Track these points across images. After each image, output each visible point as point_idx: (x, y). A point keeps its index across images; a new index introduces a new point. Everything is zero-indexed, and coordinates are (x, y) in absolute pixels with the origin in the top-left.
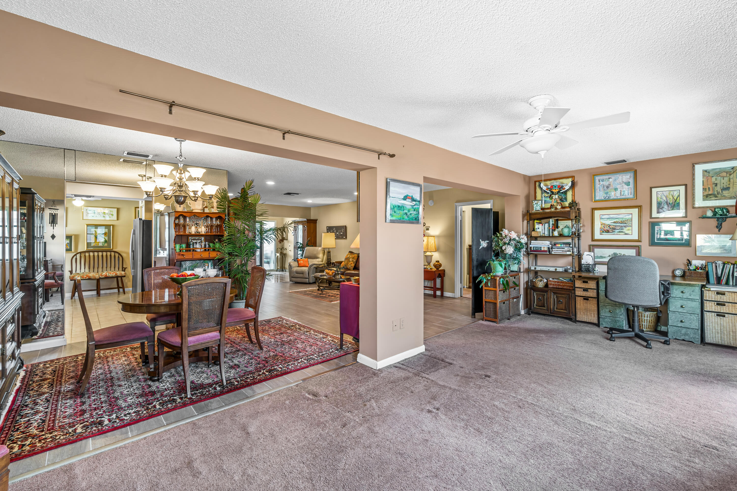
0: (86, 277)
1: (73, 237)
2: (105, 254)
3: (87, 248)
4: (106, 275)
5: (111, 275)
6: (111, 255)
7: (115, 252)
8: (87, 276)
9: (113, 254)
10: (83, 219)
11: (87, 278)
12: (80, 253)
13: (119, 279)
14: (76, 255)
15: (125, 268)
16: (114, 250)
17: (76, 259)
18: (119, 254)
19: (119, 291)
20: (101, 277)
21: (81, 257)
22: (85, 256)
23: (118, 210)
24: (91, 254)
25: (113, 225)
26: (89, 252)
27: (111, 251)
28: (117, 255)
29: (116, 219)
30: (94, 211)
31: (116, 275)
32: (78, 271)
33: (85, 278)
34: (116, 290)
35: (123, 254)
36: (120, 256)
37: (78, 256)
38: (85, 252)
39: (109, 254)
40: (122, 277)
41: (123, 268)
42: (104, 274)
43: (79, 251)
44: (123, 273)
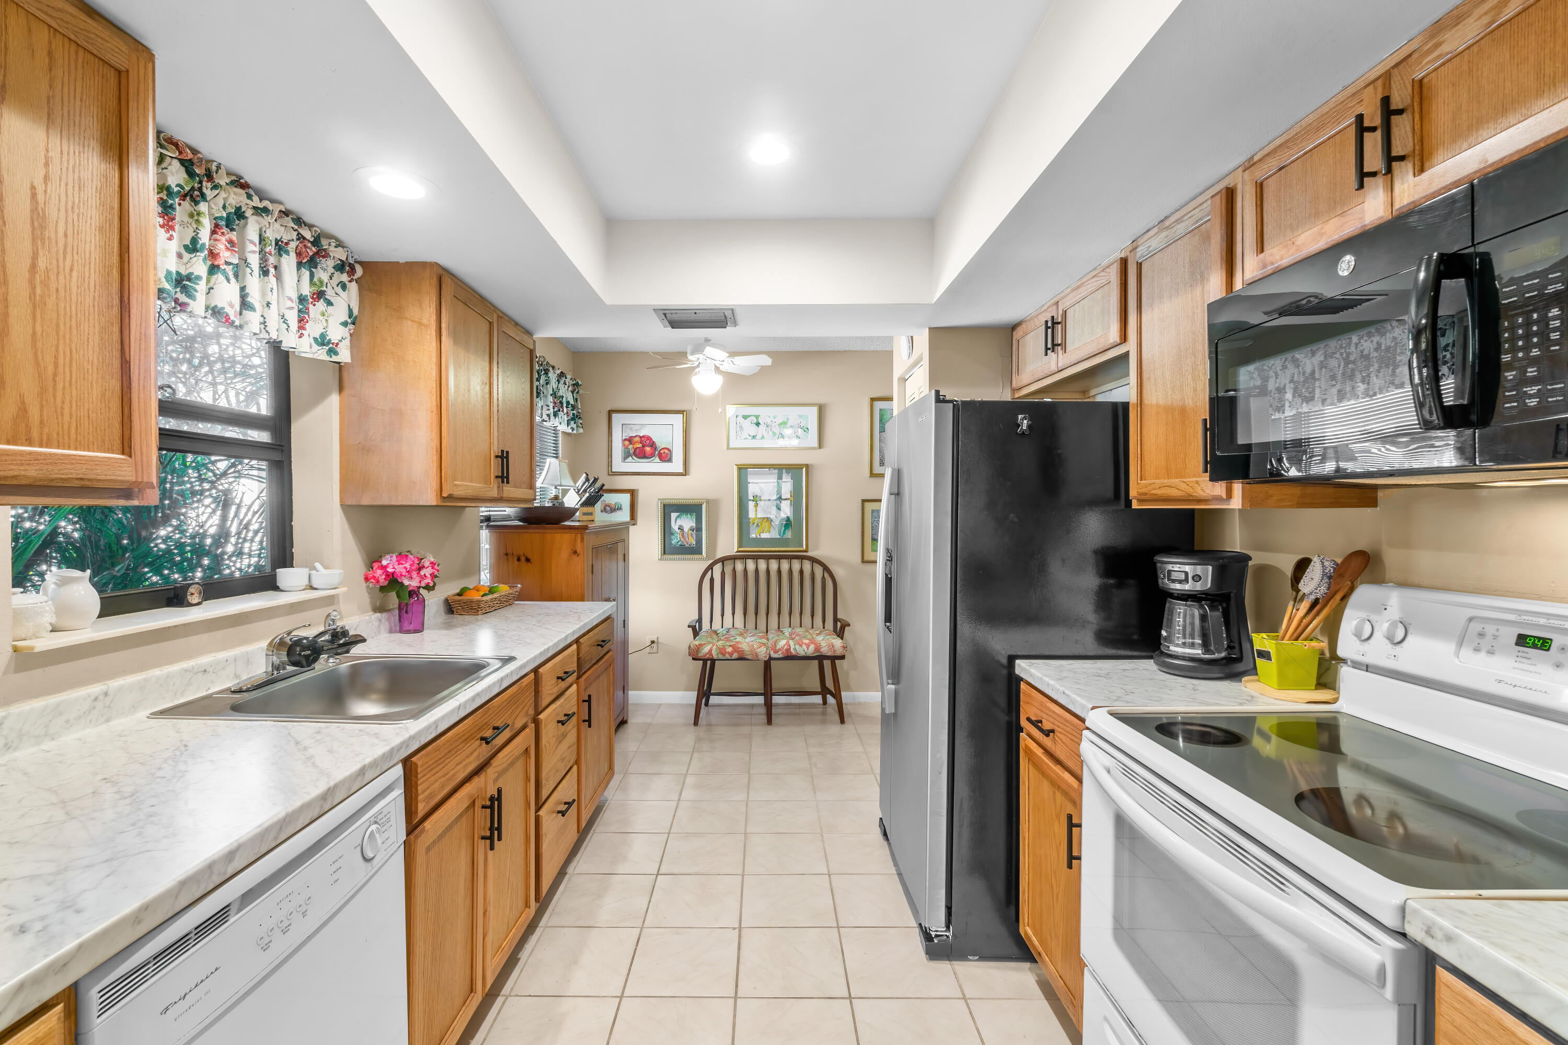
0: (731, 654)
1: (704, 507)
2: (785, 565)
3: (740, 545)
4: (788, 650)
5: (802, 651)
6: (801, 572)
7: (814, 560)
8: (735, 649)
9: (807, 566)
10: (728, 448)
11: (735, 656)
12: (723, 560)
13: (827, 664)
14: (710, 567)
15: (845, 625)
16: (809, 554)
17: (712, 580)
18: (826, 569)
19: (825, 702)
20: (773, 655)
21: (723, 574)
22: (734, 570)
23: (822, 410)
24: (751, 565)
25: (807, 466)
26: (744, 558)
27: (802, 558)
28: (819, 571)
29: (816, 444)
30: (757, 417)
31: (817, 649)
32: (717, 625)
33: (728, 656)
34: (818, 699)
35: (838, 572)
36: (826, 575)
37: (717, 569)
38: (733, 558)
39: (796, 565)
40: (834, 659)
41: (836, 620)
42: (782, 643)
43: (720, 555)
44: (838, 642)
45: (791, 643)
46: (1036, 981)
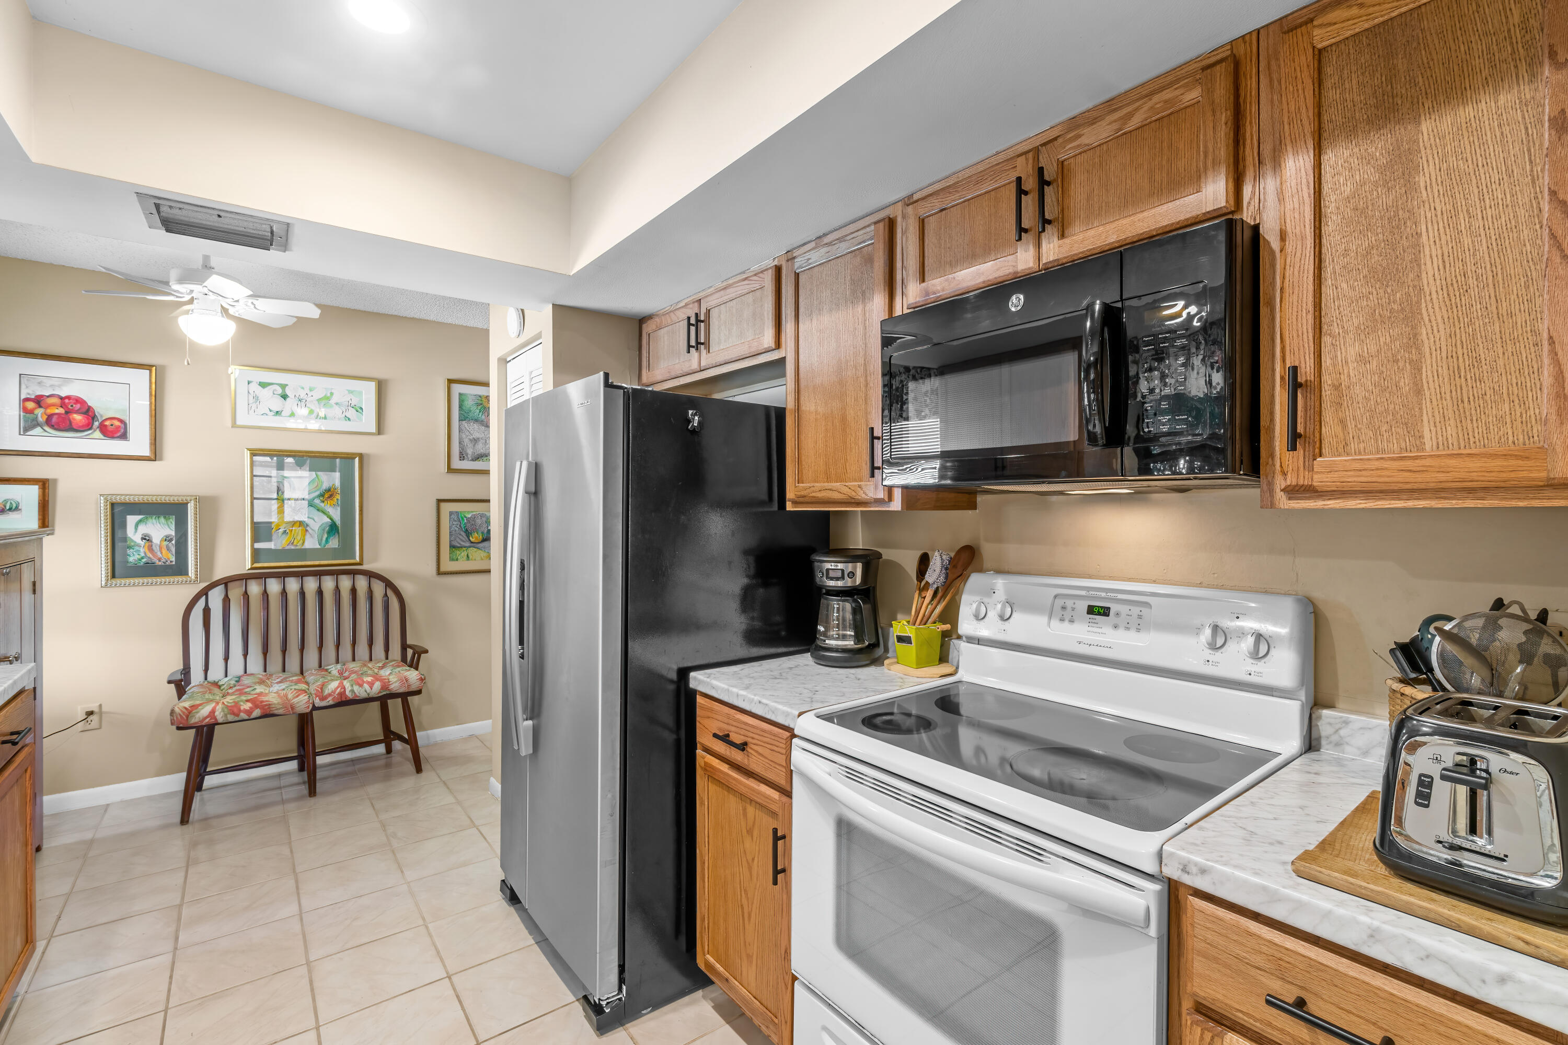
0: (249, 712)
1: (191, 507)
2: (328, 584)
3: (254, 561)
4: (343, 693)
5: (361, 692)
6: (354, 591)
7: (371, 575)
8: (256, 703)
9: (362, 583)
10: (234, 425)
11: (257, 712)
12: (226, 582)
13: (395, 703)
14: (204, 592)
15: (420, 652)
16: (365, 567)
17: (207, 612)
18: (389, 584)
19: (389, 750)
20: (318, 703)
21: (226, 601)
22: (246, 595)
23: (381, 387)
24: (274, 586)
25: (361, 456)
26: (261, 577)
27: (353, 573)
28: (379, 588)
29: (373, 429)
30: (283, 386)
31: (385, 686)
32: (216, 673)
33: (243, 716)
34: (380, 749)
35: (407, 588)
36: (390, 593)
37: (216, 597)
38: (244, 578)
39: (345, 583)
40: (404, 696)
41: (404, 647)
42: (333, 686)
43: (219, 574)
44: (413, 675)
45: (347, 684)
46: (713, 1007)
